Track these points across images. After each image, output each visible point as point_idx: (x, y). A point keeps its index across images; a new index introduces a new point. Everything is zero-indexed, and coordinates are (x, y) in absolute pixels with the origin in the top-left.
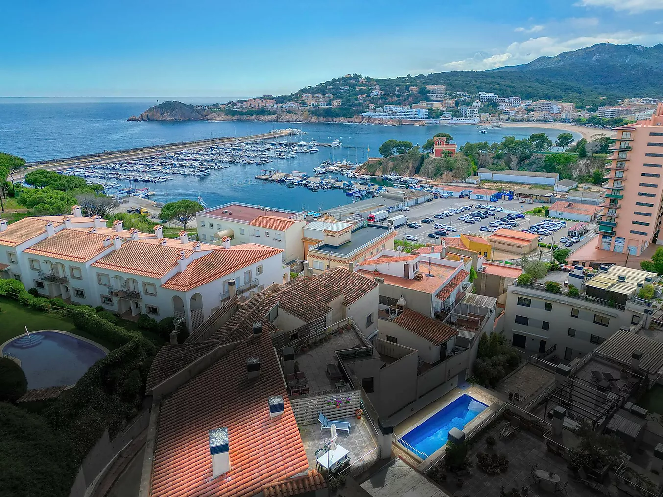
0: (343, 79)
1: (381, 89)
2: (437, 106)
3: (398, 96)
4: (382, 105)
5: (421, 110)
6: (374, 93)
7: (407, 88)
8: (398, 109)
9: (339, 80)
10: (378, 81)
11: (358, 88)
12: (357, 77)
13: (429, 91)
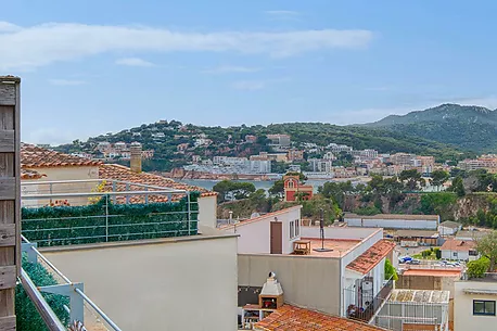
0: (156, 125)
1: (208, 138)
2: (281, 158)
3: (231, 146)
4: (211, 157)
5: (262, 163)
6: (199, 142)
7: (243, 137)
8: (232, 161)
9: (151, 126)
10: (203, 129)
11: (177, 137)
12: (175, 124)
13: (270, 141)
